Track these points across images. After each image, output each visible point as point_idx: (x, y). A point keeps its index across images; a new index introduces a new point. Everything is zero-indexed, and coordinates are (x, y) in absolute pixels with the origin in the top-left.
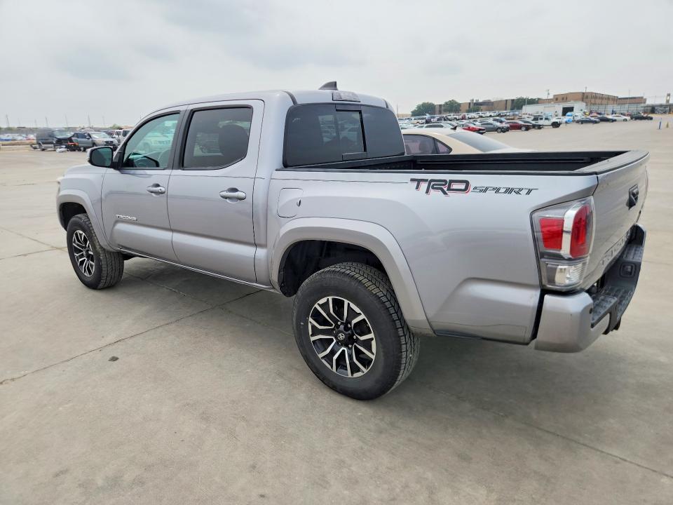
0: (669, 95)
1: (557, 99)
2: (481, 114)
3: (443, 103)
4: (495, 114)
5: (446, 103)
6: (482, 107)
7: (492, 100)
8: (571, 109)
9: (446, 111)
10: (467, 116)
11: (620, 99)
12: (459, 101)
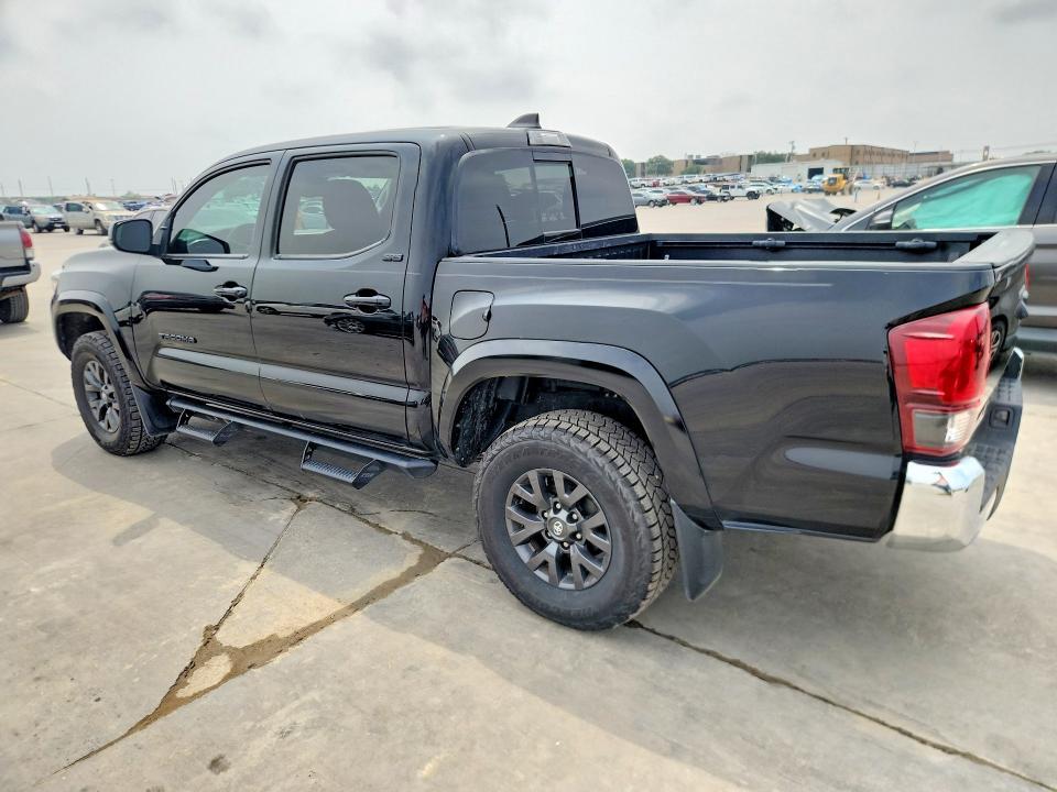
0: (987, 148)
1: (814, 155)
2: (685, 179)
3: (645, 160)
4: (708, 179)
5: (651, 162)
6: (704, 167)
7: (722, 157)
8: (819, 171)
9: (651, 172)
10: (661, 182)
11: (912, 154)
12: (671, 158)
